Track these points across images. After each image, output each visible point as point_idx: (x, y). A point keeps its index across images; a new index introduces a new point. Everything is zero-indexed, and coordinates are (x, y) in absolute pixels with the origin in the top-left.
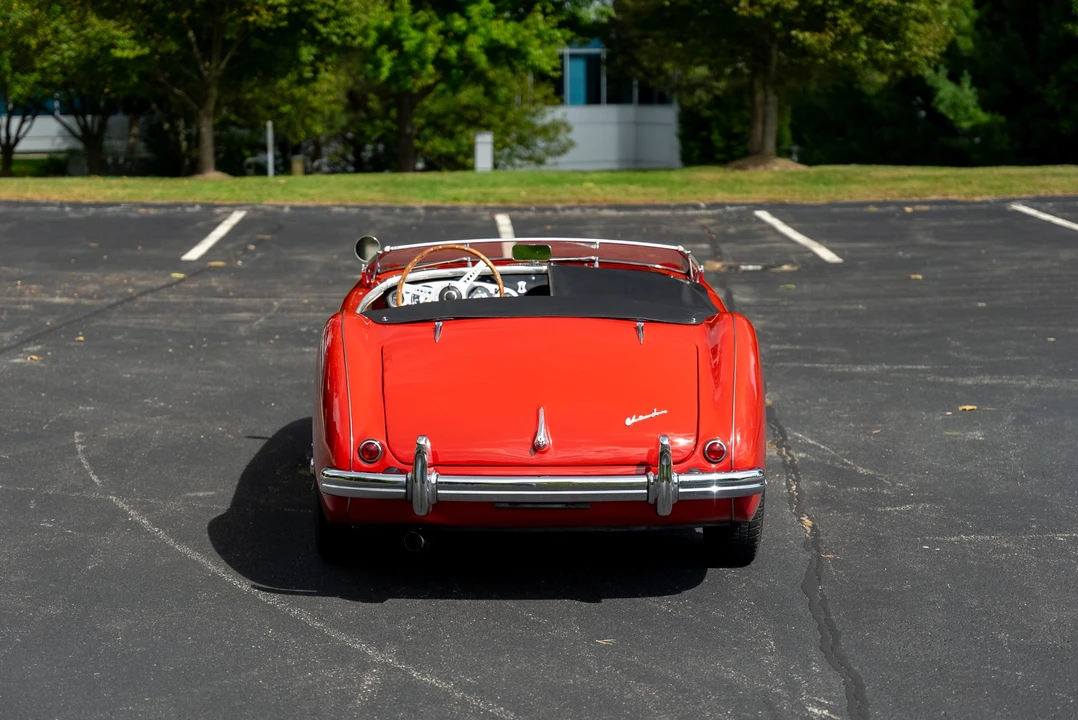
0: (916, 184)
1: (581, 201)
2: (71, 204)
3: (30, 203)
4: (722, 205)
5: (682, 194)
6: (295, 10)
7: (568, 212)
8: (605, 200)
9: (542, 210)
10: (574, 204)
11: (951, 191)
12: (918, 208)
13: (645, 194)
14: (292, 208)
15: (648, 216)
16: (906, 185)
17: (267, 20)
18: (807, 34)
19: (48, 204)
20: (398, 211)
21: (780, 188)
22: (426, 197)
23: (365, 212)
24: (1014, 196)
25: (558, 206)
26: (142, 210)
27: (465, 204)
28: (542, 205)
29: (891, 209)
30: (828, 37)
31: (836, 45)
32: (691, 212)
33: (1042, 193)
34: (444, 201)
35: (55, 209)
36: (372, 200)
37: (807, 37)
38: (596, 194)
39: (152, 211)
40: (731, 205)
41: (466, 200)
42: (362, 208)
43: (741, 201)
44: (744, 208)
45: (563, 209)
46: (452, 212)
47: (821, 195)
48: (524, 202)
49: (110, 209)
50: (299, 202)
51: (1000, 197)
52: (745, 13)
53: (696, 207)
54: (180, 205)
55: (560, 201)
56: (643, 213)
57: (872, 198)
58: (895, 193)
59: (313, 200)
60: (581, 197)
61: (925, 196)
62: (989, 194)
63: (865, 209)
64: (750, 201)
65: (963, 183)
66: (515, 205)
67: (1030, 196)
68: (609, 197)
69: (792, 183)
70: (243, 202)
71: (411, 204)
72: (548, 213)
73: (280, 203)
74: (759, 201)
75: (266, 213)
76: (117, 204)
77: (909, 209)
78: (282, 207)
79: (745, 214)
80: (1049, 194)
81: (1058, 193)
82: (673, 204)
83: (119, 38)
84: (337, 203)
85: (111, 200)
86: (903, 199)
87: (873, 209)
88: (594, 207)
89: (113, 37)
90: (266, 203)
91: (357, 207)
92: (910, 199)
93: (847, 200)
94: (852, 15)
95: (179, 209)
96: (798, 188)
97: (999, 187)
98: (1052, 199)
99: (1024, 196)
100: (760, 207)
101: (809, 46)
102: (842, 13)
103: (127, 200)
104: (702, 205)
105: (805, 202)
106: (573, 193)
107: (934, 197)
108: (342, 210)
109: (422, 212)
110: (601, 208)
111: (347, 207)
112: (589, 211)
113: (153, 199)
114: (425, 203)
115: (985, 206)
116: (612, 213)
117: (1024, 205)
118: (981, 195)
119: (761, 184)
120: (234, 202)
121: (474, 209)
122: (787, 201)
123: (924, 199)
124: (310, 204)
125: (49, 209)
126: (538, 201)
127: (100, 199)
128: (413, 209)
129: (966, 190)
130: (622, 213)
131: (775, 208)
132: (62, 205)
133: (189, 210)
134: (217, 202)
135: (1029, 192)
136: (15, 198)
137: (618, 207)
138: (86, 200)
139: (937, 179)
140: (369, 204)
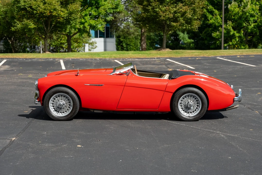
0: (197, 53)
1: (131, 57)
2: (25, 59)
3: (16, 59)
4: (160, 58)
5: (151, 56)
6: (67, 18)
7: (129, 60)
8: (136, 57)
9: (124, 59)
10: (129, 58)
11: (205, 55)
12: (199, 58)
13: (143, 56)
14: (71, 59)
15: (145, 60)
16: (195, 54)
17: (62, 20)
18: (174, 23)
19: (20, 59)
20: (94, 60)
21: (170, 55)
22: (99, 57)
23: (87, 60)
24: (217, 56)
25: (126, 58)
26: (40, 60)
27: (107, 58)
28: (123, 58)
29: (193, 58)
30: (178, 24)
31: (180, 25)
32: (153, 59)
33: (223, 55)
34: (103, 58)
35: (22, 60)
36: (88, 57)
37: (174, 24)
38: (133, 56)
39: (43, 60)
40: (161, 58)
41: (107, 57)
42: (86, 59)
43: (163, 57)
44: (164, 58)
45: (127, 59)
46: (105, 60)
47: (179, 56)
48: (119, 58)
49: (33, 60)
50: (73, 58)
51: (215, 56)
52: (163, 19)
53: (154, 58)
54: (48, 59)
55: (127, 57)
56: (144, 60)
57: (189, 56)
58: (193, 55)
59: (76, 57)
60: (131, 56)
61: (200, 56)
62: (212, 55)
63: (188, 59)
64: (165, 57)
65: (206, 53)
66: (117, 58)
67: (220, 56)
68: (136, 56)
69: (172, 53)
70: (61, 58)
71: (96, 58)
72: (125, 60)
73: (69, 58)
74: (167, 57)
75: (67, 60)
76: (35, 59)
77: (197, 59)
78: (70, 59)
79: (165, 60)
80: (224, 55)
81: (226, 55)
82: (150, 58)
83: (30, 24)
84: (81, 58)
85: (33, 58)
86: (195, 57)
87: (190, 59)
88: (134, 59)
89: (29, 24)
90: (66, 58)
91: (85, 59)
92: (197, 57)
93: (184, 57)
94: (183, 19)
95: (48, 60)
96: (174, 54)
97: (213, 54)
98: (225, 56)
99: (219, 56)
100: (167, 58)
101: (175, 25)
102: (181, 19)
103: (36, 58)
104: (156, 58)
105: (176, 57)
106: (128, 56)
107: (201, 56)
108: (82, 59)
109: (99, 60)
110: (135, 59)
111: (83, 59)
112: (133, 59)
113: (42, 57)
114: (99, 58)
115: (212, 58)
116: (138, 60)
117: (220, 57)
118: (210, 55)
119: (166, 54)
120: (59, 58)
121: (109, 59)
122: (172, 57)
123: (199, 56)
124: (75, 58)
125: (20, 60)
126: (122, 57)
127: (30, 57)
128: (97, 59)
129: (207, 55)
130: (140, 60)
131: (170, 58)
132: (23, 59)
133: (50, 60)
134: (55, 58)
135: (220, 55)
136: (13, 58)
137: (139, 59)
138: (28, 58)
139: (201, 52)
140: (87, 58)
